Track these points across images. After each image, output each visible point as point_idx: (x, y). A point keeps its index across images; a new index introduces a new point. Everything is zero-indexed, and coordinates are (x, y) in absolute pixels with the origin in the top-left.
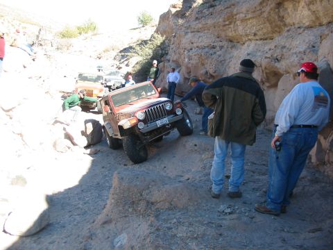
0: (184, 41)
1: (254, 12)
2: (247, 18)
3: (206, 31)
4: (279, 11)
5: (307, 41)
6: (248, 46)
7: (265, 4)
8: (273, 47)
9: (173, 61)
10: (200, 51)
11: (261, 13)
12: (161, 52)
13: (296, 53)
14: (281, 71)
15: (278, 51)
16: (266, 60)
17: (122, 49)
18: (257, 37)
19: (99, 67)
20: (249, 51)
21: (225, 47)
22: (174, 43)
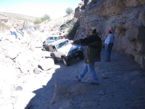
0: (85, 19)
1: (112, 3)
2: (110, 6)
3: (94, 14)
4: (122, 2)
5: (135, 13)
6: (112, 18)
8: (121, 18)
9: (82, 28)
10: (92, 23)
11: (115, 3)
14: (126, 28)
15: (124, 19)
16: (119, 24)
18: (115, 14)
20: (112, 21)
21: (103, 20)
22: (81, 21)
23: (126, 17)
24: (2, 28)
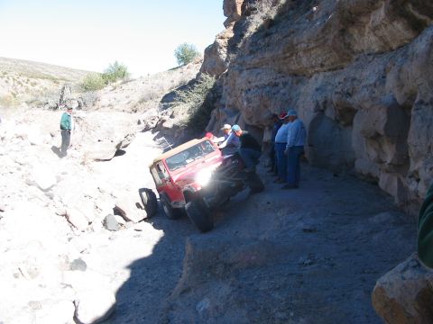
0: (239, 81)
1: (317, 40)
2: (310, 47)
3: (264, 67)
4: (344, 39)
5: (377, 71)
6: (316, 79)
7: (327, 31)
8: (342, 80)
9: (229, 106)
10: (260, 91)
11: (325, 42)
12: (212, 95)
13: (366, 86)
14: (355, 107)
15: (348, 84)
16: (337, 96)
18: (325, 68)
20: (317, 86)
21: (290, 82)
22: (227, 84)
23: (354, 79)
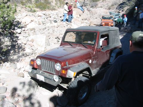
17: (119, 4)
19: (110, 13)
24: (62, 5)
